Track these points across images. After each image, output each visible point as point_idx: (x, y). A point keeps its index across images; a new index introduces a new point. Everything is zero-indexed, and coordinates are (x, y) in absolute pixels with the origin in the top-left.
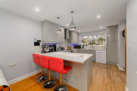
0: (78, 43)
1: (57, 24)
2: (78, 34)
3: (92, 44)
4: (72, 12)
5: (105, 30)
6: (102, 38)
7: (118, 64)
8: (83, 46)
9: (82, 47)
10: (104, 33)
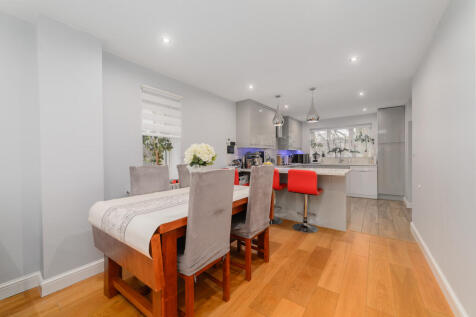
0: (301, 149)
1: (276, 108)
2: (301, 123)
3: (340, 151)
4: (313, 89)
5: (375, 114)
6: (367, 136)
7: (405, 199)
8: (315, 155)
9: (312, 159)
10: (371, 124)
